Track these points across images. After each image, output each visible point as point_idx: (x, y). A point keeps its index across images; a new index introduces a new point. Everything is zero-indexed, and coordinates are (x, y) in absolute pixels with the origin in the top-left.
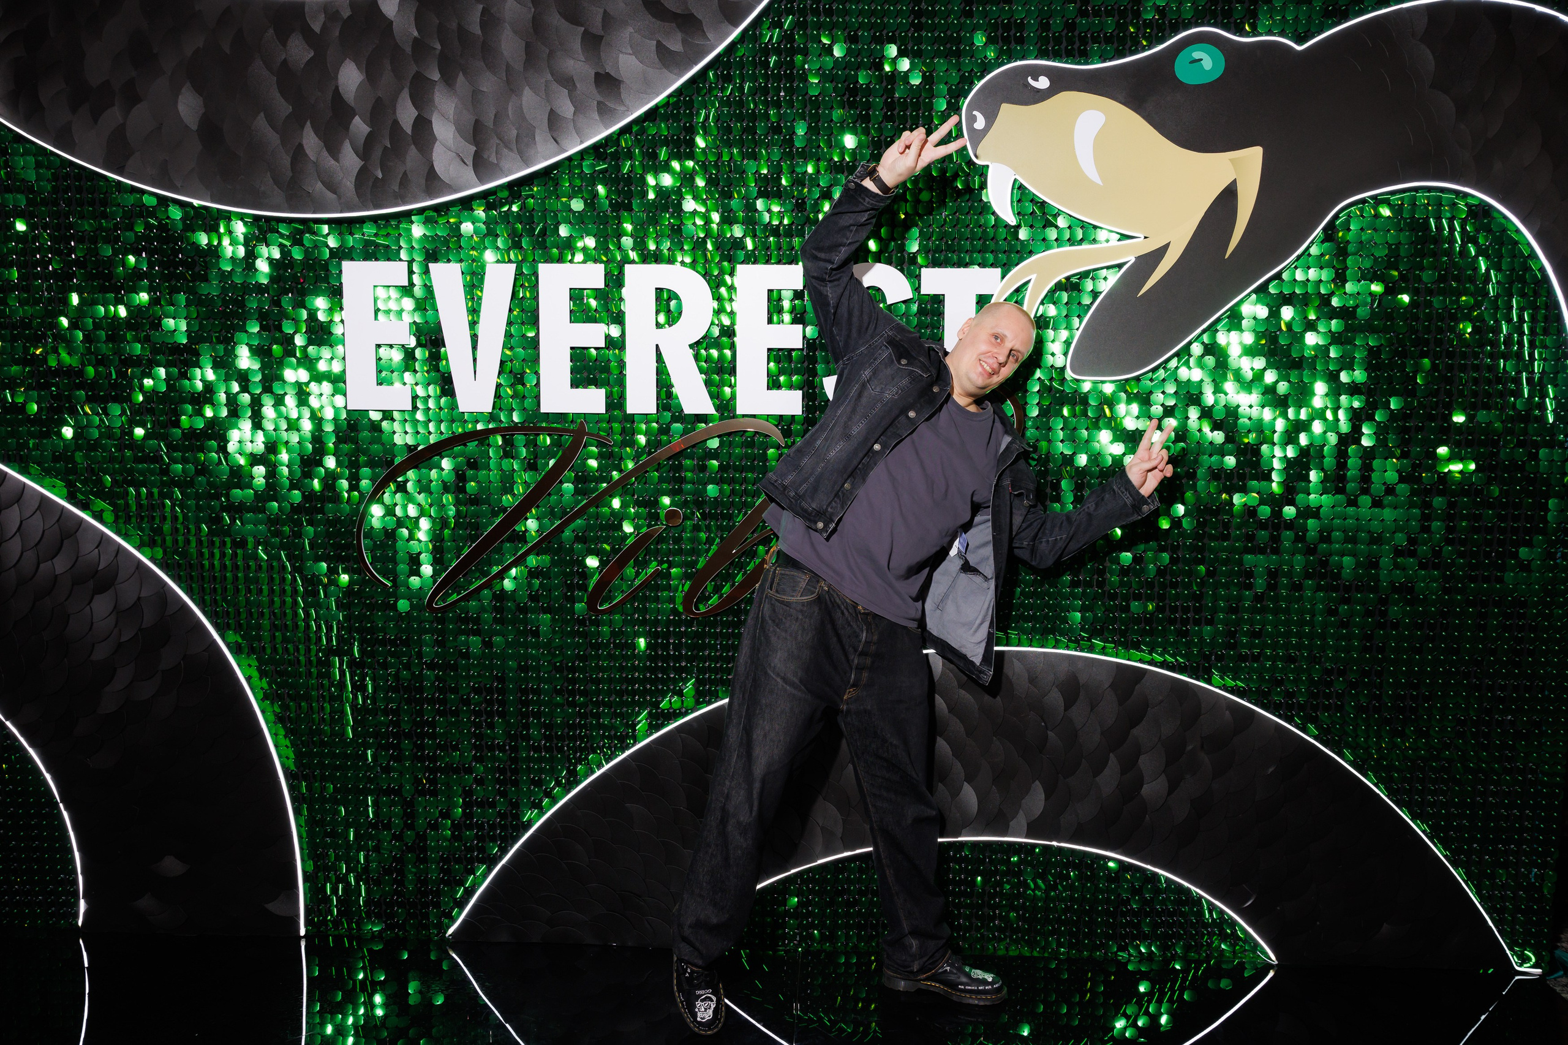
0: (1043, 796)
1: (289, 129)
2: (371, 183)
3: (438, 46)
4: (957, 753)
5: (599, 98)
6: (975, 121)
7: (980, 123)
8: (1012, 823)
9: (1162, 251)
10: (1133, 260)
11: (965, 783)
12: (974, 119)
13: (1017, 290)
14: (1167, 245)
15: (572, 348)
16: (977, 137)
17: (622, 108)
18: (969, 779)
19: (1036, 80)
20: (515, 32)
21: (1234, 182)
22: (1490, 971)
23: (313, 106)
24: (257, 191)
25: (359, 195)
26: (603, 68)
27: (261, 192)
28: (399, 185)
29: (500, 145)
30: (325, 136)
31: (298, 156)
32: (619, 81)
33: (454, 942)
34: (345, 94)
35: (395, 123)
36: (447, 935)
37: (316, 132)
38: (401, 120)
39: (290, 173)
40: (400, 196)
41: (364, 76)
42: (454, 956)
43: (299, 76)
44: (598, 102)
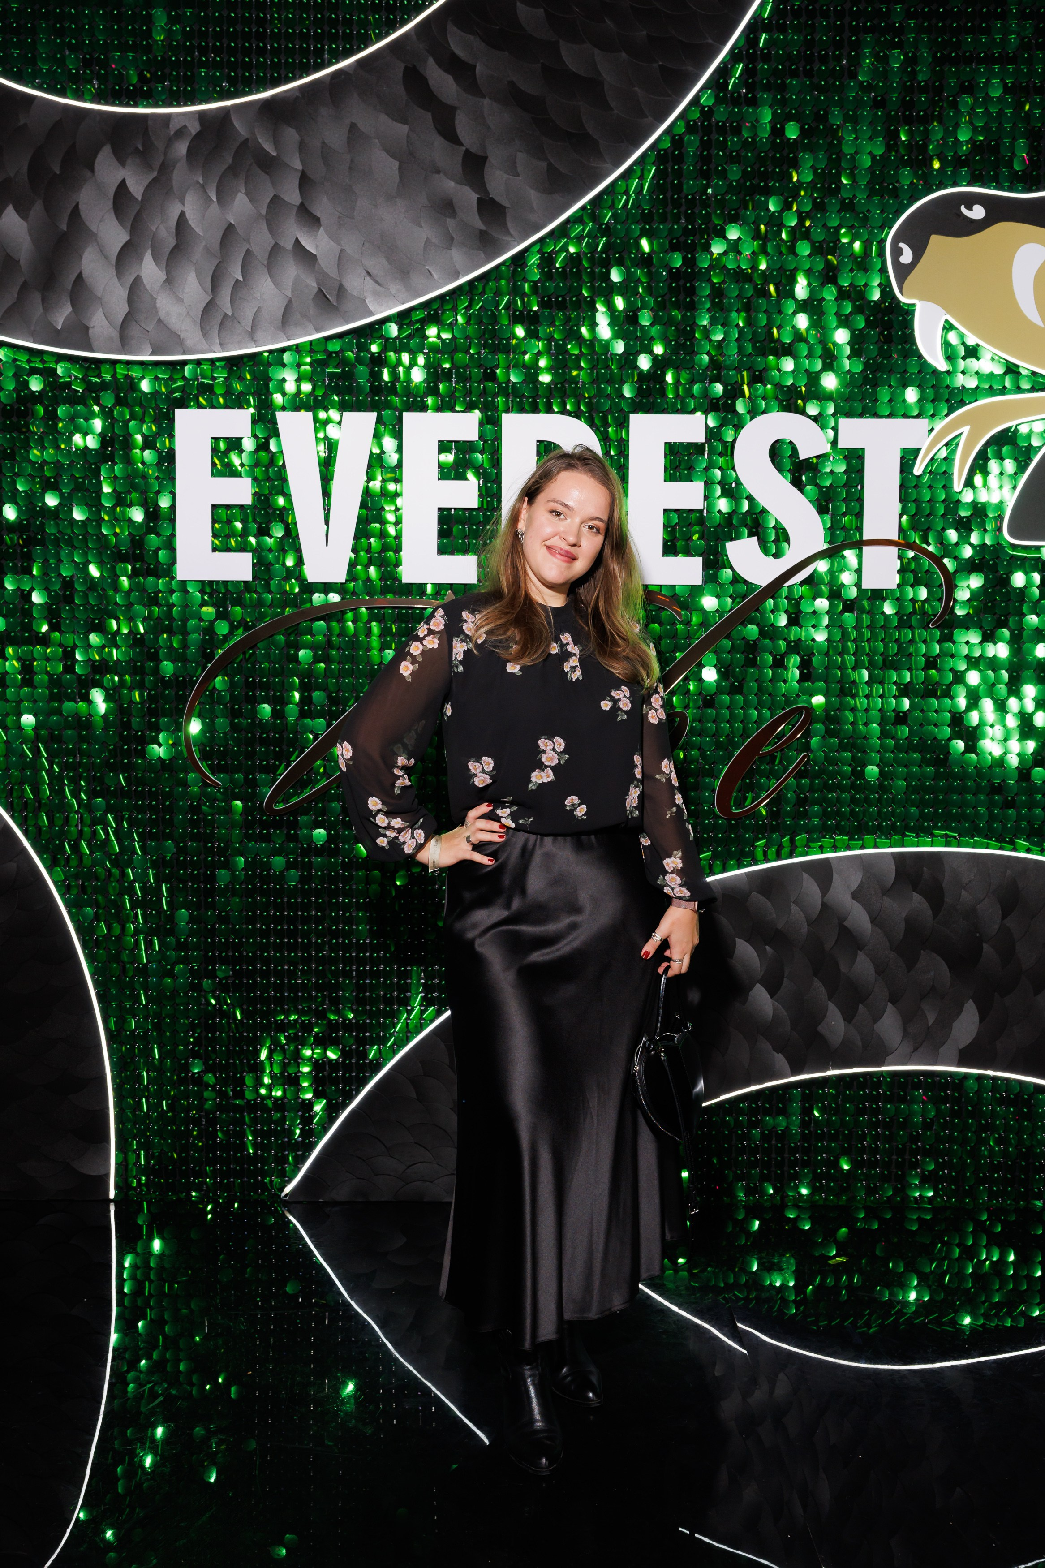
0: (976, 1018)
1: (125, 261)
2: (219, 320)
3: (300, 167)
4: (881, 970)
5: (482, 226)
6: (901, 254)
7: (907, 257)
8: (941, 1050)
11: (889, 1004)
12: (899, 252)
13: (947, 445)
15: (439, 509)
16: (903, 272)
17: (509, 238)
18: (894, 1000)
19: (970, 208)
20: (388, 152)
23: (154, 234)
24: (87, 328)
25: (205, 333)
26: (487, 192)
27: (91, 331)
28: (250, 324)
29: (368, 278)
30: (167, 265)
31: (135, 289)
32: (505, 208)
33: (291, 1203)
34: (192, 219)
35: (248, 252)
36: (283, 1194)
37: (157, 263)
38: (255, 249)
39: (126, 309)
40: (252, 336)
41: (215, 199)
42: (292, 1217)
43: (140, 199)
44: (481, 231)
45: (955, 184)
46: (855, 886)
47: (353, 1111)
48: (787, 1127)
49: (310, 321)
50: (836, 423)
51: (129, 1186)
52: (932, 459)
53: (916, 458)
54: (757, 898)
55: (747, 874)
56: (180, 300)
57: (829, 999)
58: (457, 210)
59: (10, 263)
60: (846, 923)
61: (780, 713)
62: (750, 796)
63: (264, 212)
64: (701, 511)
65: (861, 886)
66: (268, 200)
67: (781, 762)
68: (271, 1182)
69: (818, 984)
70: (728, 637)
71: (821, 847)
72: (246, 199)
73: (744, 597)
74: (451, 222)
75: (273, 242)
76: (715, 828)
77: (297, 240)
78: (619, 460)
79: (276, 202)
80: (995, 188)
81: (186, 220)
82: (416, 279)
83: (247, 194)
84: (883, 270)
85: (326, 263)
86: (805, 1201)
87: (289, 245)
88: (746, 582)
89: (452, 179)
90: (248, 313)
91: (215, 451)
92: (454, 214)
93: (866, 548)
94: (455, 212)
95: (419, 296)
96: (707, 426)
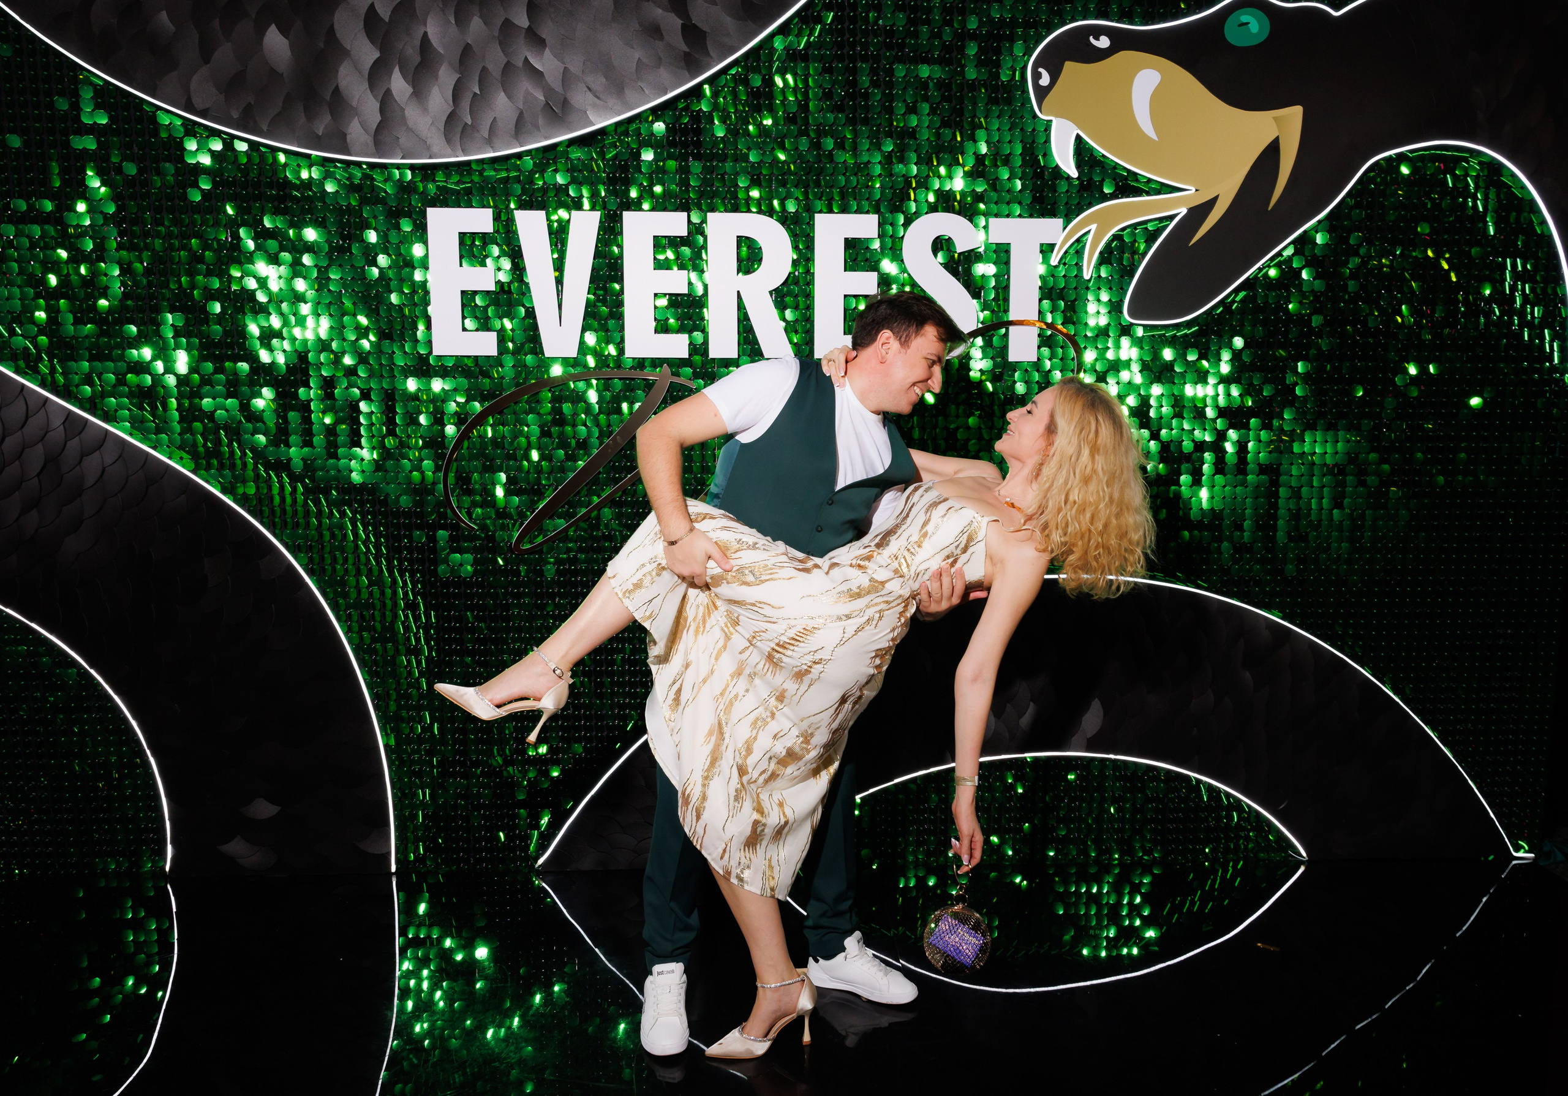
0: (1101, 713)
1: (377, 74)
2: (460, 129)
5: (686, 49)
6: (1040, 78)
7: (1045, 80)
8: (1074, 739)
9: (1210, 204)
10: (1183, 211)
11: (1032, 703)
12: (1038, 76)
13: (1078, 241)
14: (1216, 199)
15: (656, 295)
16: (1042, 93)
17: (709, 59)
18: (1035, 699)
19: (1097, 39)
21: (1277, 140)
22: (1491, 858)
23: (401, 51)
24: (344, 135)
25: (448, 141)
26: (689, 18)
27: (348, 137)
28: (488, 132)
29: (588, 93)
30: (413, 81)
31: (386, 101)
32: (705, 32)
33: (543, 872)
34: (434, 39)
35: (484, 70)
36: (536, 866)
37: (405, 77)
38: (490, 67)
39: (378, 118)
40: (490, 142)
41: (453, 22)
42: (544, 885)
43: (387, 20)
44: (685, 53)
45: (1085, 18)
47: (593, 797)
49: (541, 131)
50: (987, 221)
51: (407, 861)
52: (1066, 252)
53: (1052, 251)
56: (425, 110)
58: (665, 33)
59: (274, 73)
63: (496, 34)
66: (500, 23)
72: (481, 22)
74: (659, 45)
75: (505, 60)
77: (526, 59)
78: (806, 254)
80: (1118, 22)
81: (429, 41)
82: (629, 94)
83: (481, 17)
84: (1025, 91)
85: (552, 79)
87: (520, 63)
89: (659, 7)
90: (485, 122)
91: (462, 243)
92: (661, 37)
93: (1011, 328)
94: (662, 35)
95: (633, 109)
96: (880, 225)
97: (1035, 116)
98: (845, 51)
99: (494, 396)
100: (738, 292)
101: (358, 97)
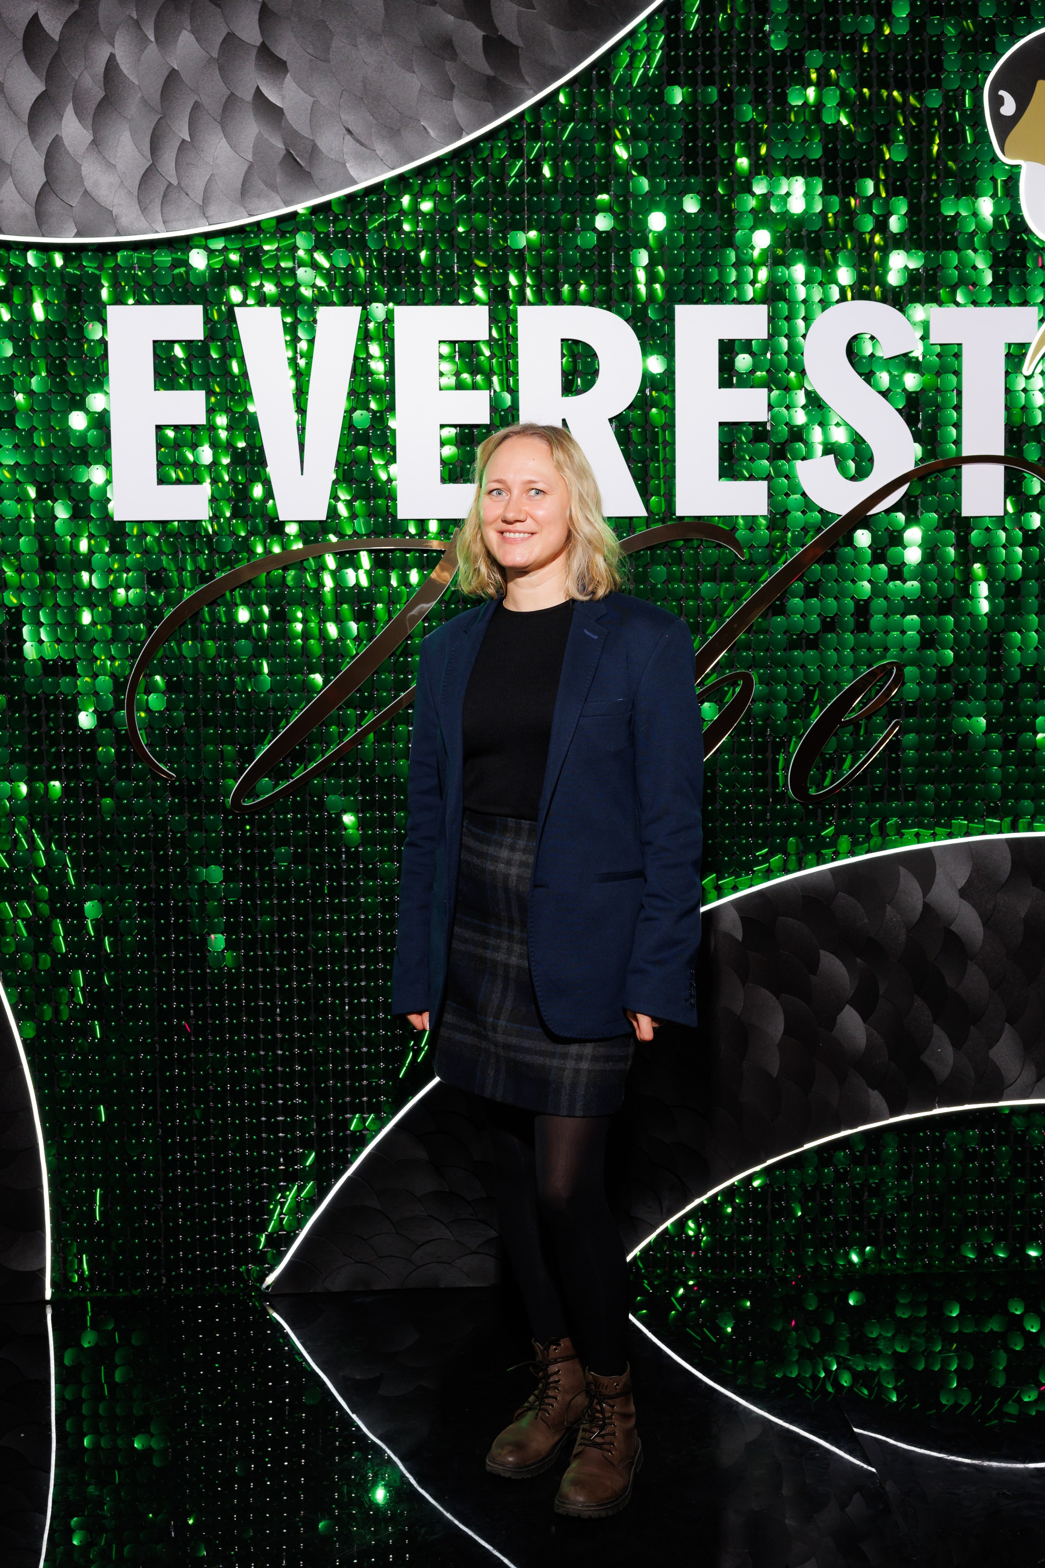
1: (40, 116)
2: (161, 191)
4: (996, 983)
5: (490, 72)
6: (1002, 104)
7: (1009, 108)
11: (1007, 1025)
12: (1000, 101)
15: (442, 426)
16: (1005, 126)
17: (521, 86)
18: (1012, 1019)
23: (77, 84)
25: (144, 209)
26: (496, 30)
28: (200, 197)
29: (348, 137)
30: (94, 123)
31: (54, 154)
32: (516, 48)
33: (276, 1296)
34: (124, 64)
35: (197, 106)
36: (264, 1286)
37: (81, 120)
38: (205, 101)
39: (42, 178)
40: (204, 212)
41: (153, 39)
42: (275, 1315)
43: (57, 38)
44: (488, 77)
46: (962, 882)
47: (349, 1178)
48: (882, 1180)
49: (278, 193)
50: (926, 310)
51: (67, 1281)
52: (1044, 356)
53: (1024, 354)
54: (843, 899)
55: (832, 870)
56: (111, 166)
57: (934, 1022)
58: (458, 51)
60: (953, 928)
61: (864, 671)
62: (829, 773)
63: (215, 55)
64: (764, 424)
65: (969, 882)
66: (221, 39)
67: (866, 732)
68: (248, 1270)
69: (919, 1002)
70: (800, 579)
71: (917, 835)
72: (192, 38)
73: (819, 530)
74: (450, 67)
75: (229, 93)
76: (788, 816)
77: (258, 90)
79: (231, 41)
81: (117, 65)
82: (409, 138)
83: (193, 32)
84: (980, 122)
85: (296, 119)
86: (905, 1268)
87: (249, 96)
88: (821, 511)
89: (449, 13)
90: (197, 182)
91: (156, 356)
92: (454, 56)
93: (966, 469)
94: (455, 53)
95: (413, 159)
96: (771, 319)
97: (994, 159)
98: (716, 69)
99: (203, 580)
100: (564, 420)
101: (13, 150)
